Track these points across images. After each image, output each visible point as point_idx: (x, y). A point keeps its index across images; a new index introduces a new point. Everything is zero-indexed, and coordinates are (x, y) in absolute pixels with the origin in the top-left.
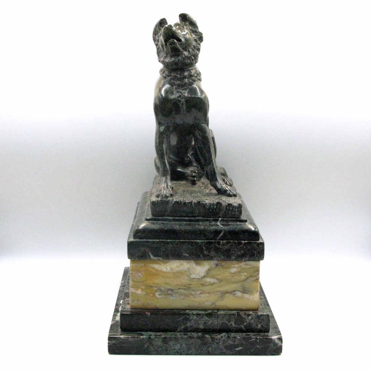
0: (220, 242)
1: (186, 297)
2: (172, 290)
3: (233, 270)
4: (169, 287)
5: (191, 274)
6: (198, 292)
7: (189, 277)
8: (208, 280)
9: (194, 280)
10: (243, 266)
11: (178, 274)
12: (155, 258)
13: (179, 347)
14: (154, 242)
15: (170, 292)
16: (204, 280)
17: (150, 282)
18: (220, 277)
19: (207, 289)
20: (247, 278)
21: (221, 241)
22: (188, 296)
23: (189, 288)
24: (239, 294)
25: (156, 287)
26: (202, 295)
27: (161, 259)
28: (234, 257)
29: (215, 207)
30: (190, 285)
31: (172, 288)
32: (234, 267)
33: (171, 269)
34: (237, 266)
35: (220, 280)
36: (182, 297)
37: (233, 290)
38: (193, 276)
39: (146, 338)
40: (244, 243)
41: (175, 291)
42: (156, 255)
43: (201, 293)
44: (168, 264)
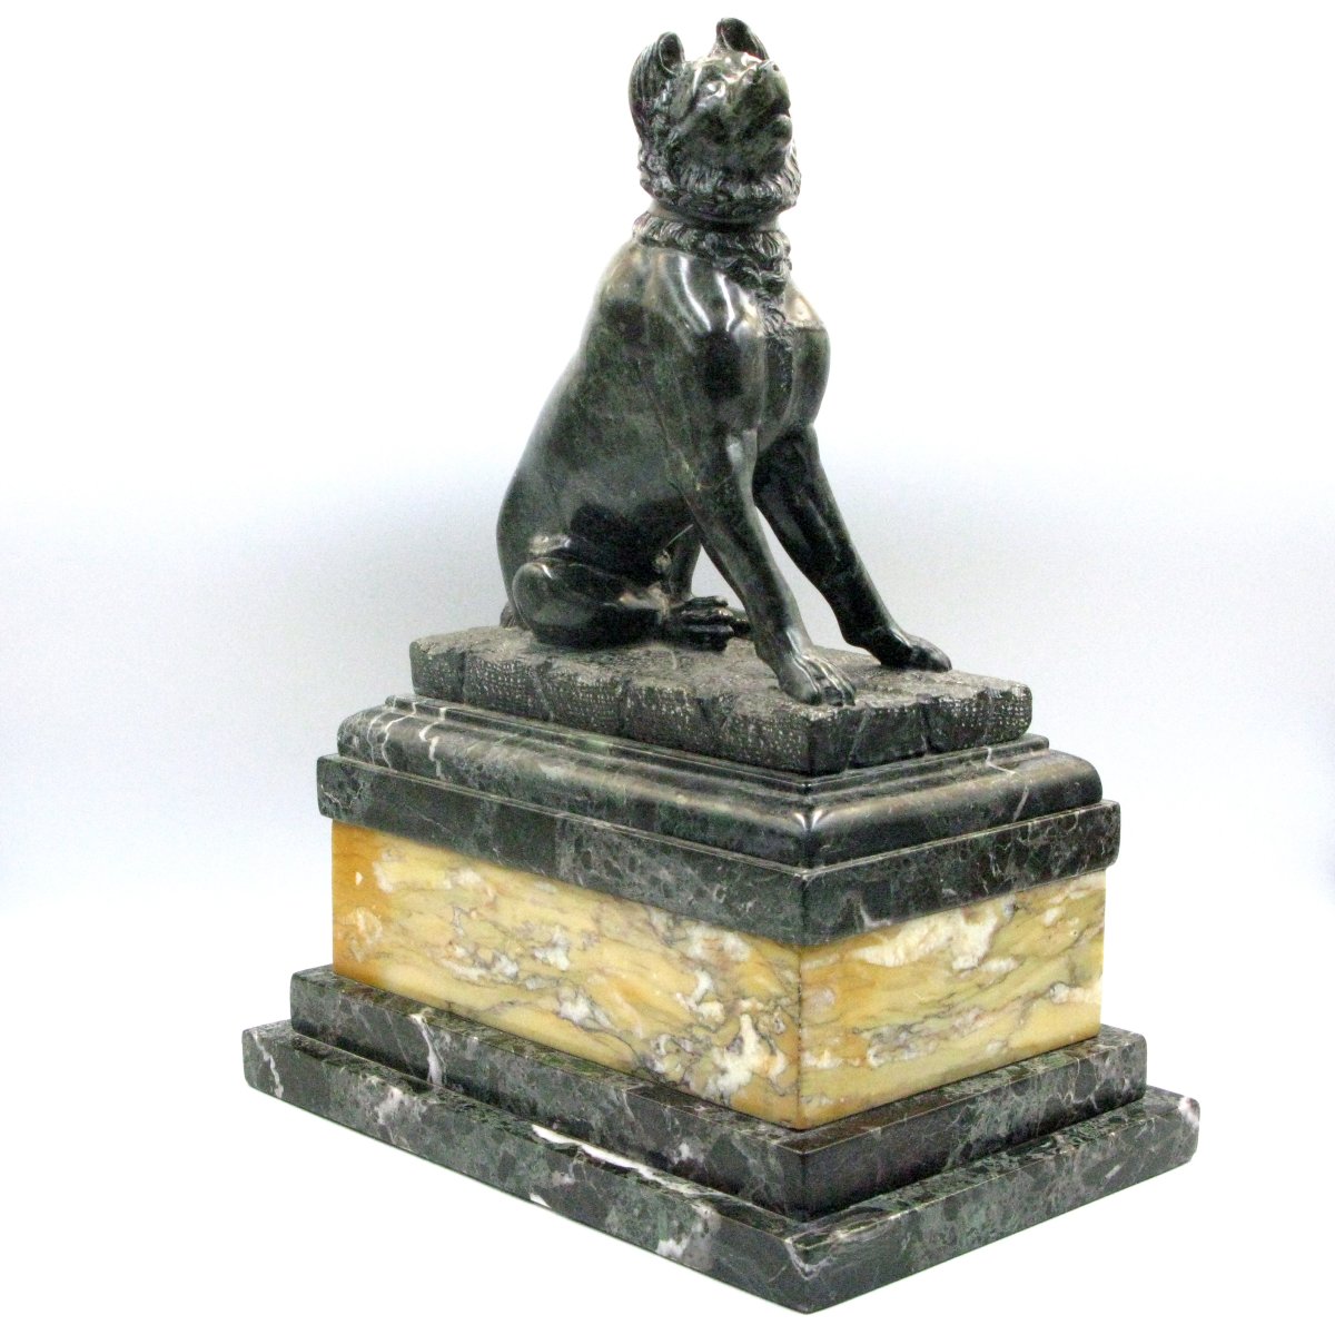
0: (1027, 827)
1: (943, 1044)
2: (906, 1028)
3: (1051, 915)
4: (900, 1020)
5: (955, 959)
6: (971, 1016)
7: (951, 969)
8: (996, 965)
9: (962, 975)
10: (1074, 896)
11: (924, 966)
12: (875, 924)
13: (983, 1220)
14: (873, 865)
15: (903, 1036)
16: (984, 968)
17: (852, 1019)
18: (1020, 949)
19: (990, 998)
20: (1081, 933)
21: (1030, 824)
22: (946, 1039)
23: (950, 1007)
24: (1062, 992)
25: (868, 1030)
26: (980, 1024)
27: (889, 923)
28: (1057, 872)
29: (974, 710)
30: (952, 995)
31: (909, 1021)
32: (1053, 906)
33: (908, 954)
34: (1058, 899)
35: (1020, 959)
36: (932, 1046)
37: (1049, 982)
38: (960, 963)
39: (903, 1216)
40: (1080, 815)
41: (915, 1029)
42: (878, 913)
43: (977, 1018)
44: (900, 937)
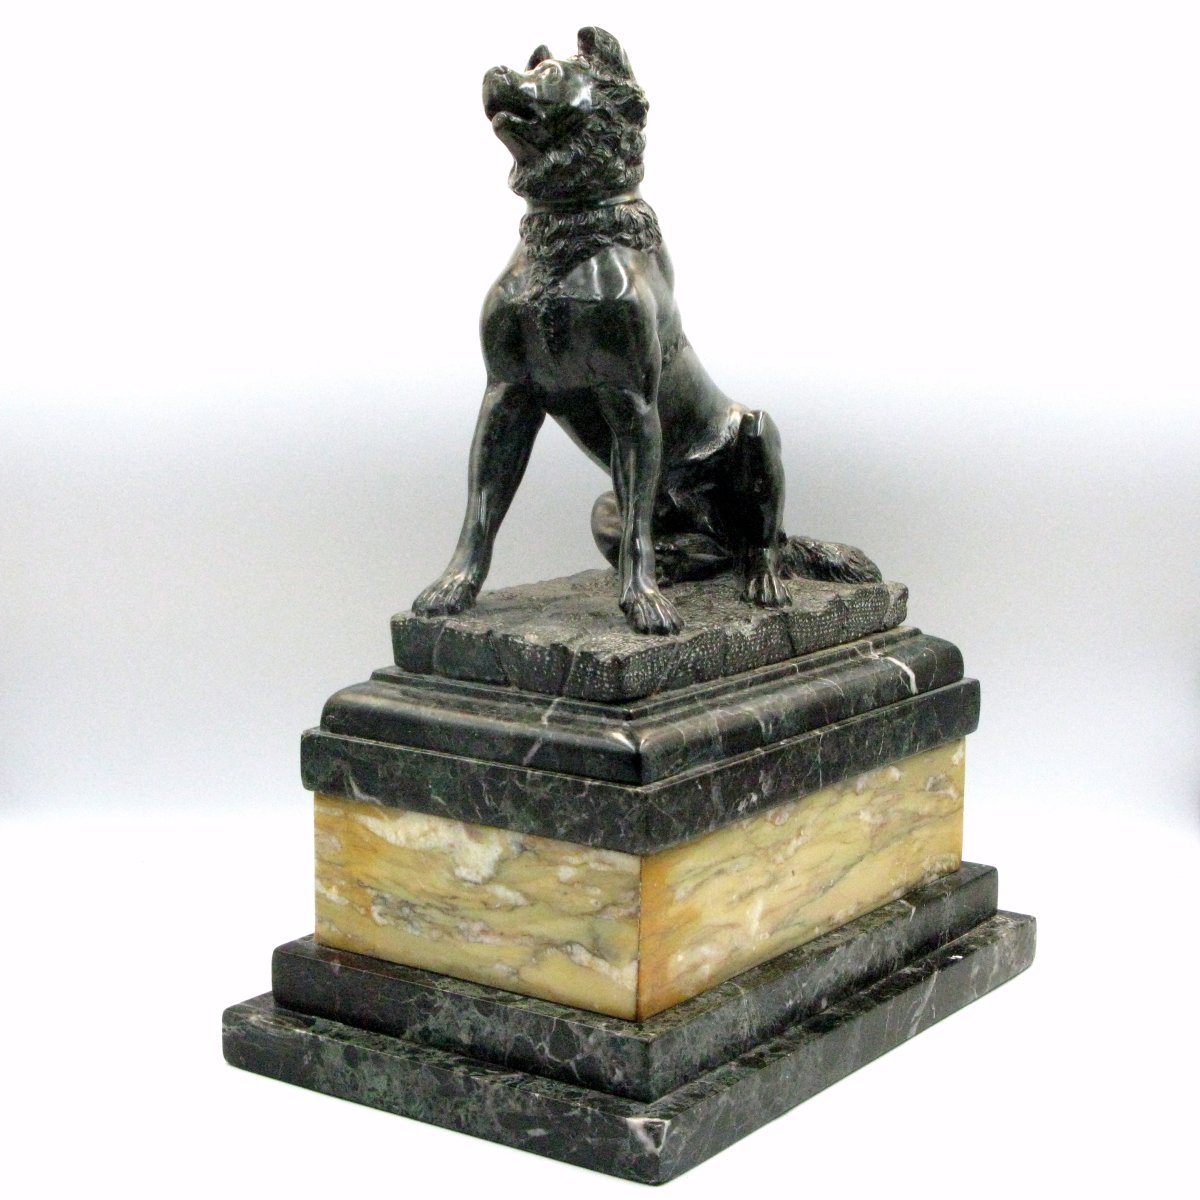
0: (526, 773)
1: (446, 938)
2: (412, 906)
3: (566, 873)
4: (403, 895)
5: (457, 866)
6: (477, 927)
7: (453, 874)
8: (501, 892)
9: (466, 885)
10: (593, 865)
11: (429, 858)
12: (365, 797)
14: (361, 746)
15: (406, 911)
16: (489, 888)
17: (357, 871)
18: (532, 888)
19: (497, 919)
20: (605, 907)
21: (529, 772)
22: (450, 934)
23: (454, 908)
24: (583, 956)
25: (372, 888)
26: (487, 939)
27: (378, 802)
28: (562, 831)
29: (548, 658)
30: (454, 898)
31: (412, 899)
32: (569, 864)
33: (408, 839)
34: (575, 860)
35: (532, 900)
36: (435, 934)
37: (569, 937)
38: (462, 872)
39: (306, 1035)
40: (590, 785)
41: (419, 910)
42: (366, 789)
43: (484, 932)
44: (400, 822)
